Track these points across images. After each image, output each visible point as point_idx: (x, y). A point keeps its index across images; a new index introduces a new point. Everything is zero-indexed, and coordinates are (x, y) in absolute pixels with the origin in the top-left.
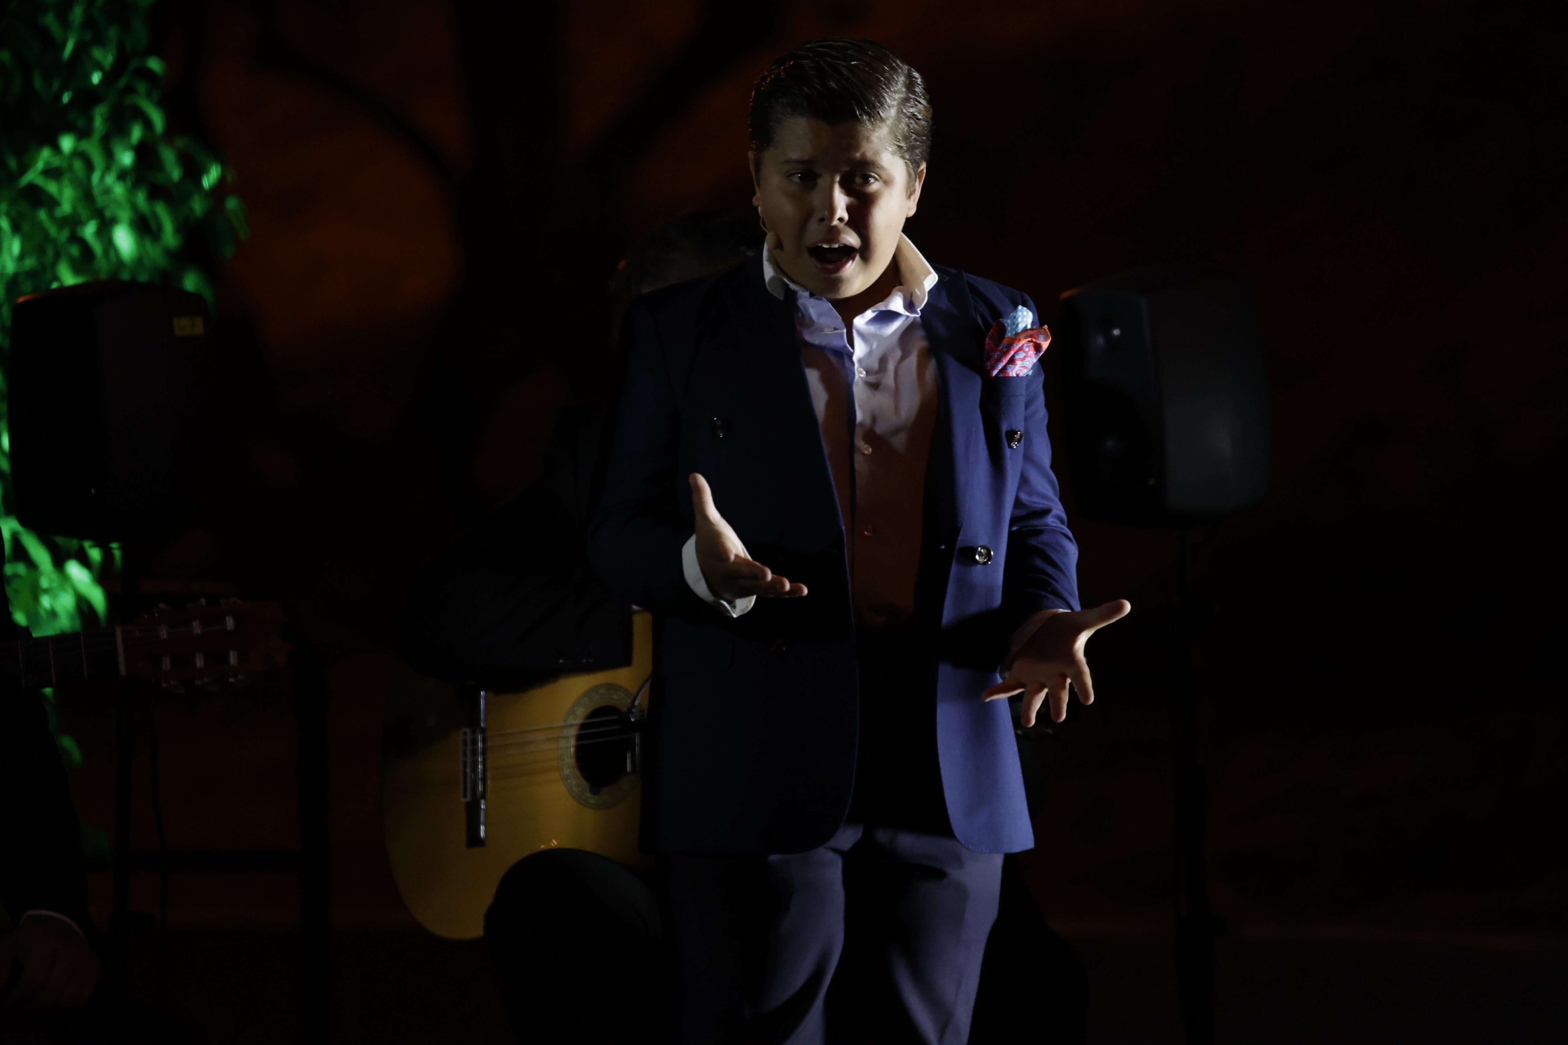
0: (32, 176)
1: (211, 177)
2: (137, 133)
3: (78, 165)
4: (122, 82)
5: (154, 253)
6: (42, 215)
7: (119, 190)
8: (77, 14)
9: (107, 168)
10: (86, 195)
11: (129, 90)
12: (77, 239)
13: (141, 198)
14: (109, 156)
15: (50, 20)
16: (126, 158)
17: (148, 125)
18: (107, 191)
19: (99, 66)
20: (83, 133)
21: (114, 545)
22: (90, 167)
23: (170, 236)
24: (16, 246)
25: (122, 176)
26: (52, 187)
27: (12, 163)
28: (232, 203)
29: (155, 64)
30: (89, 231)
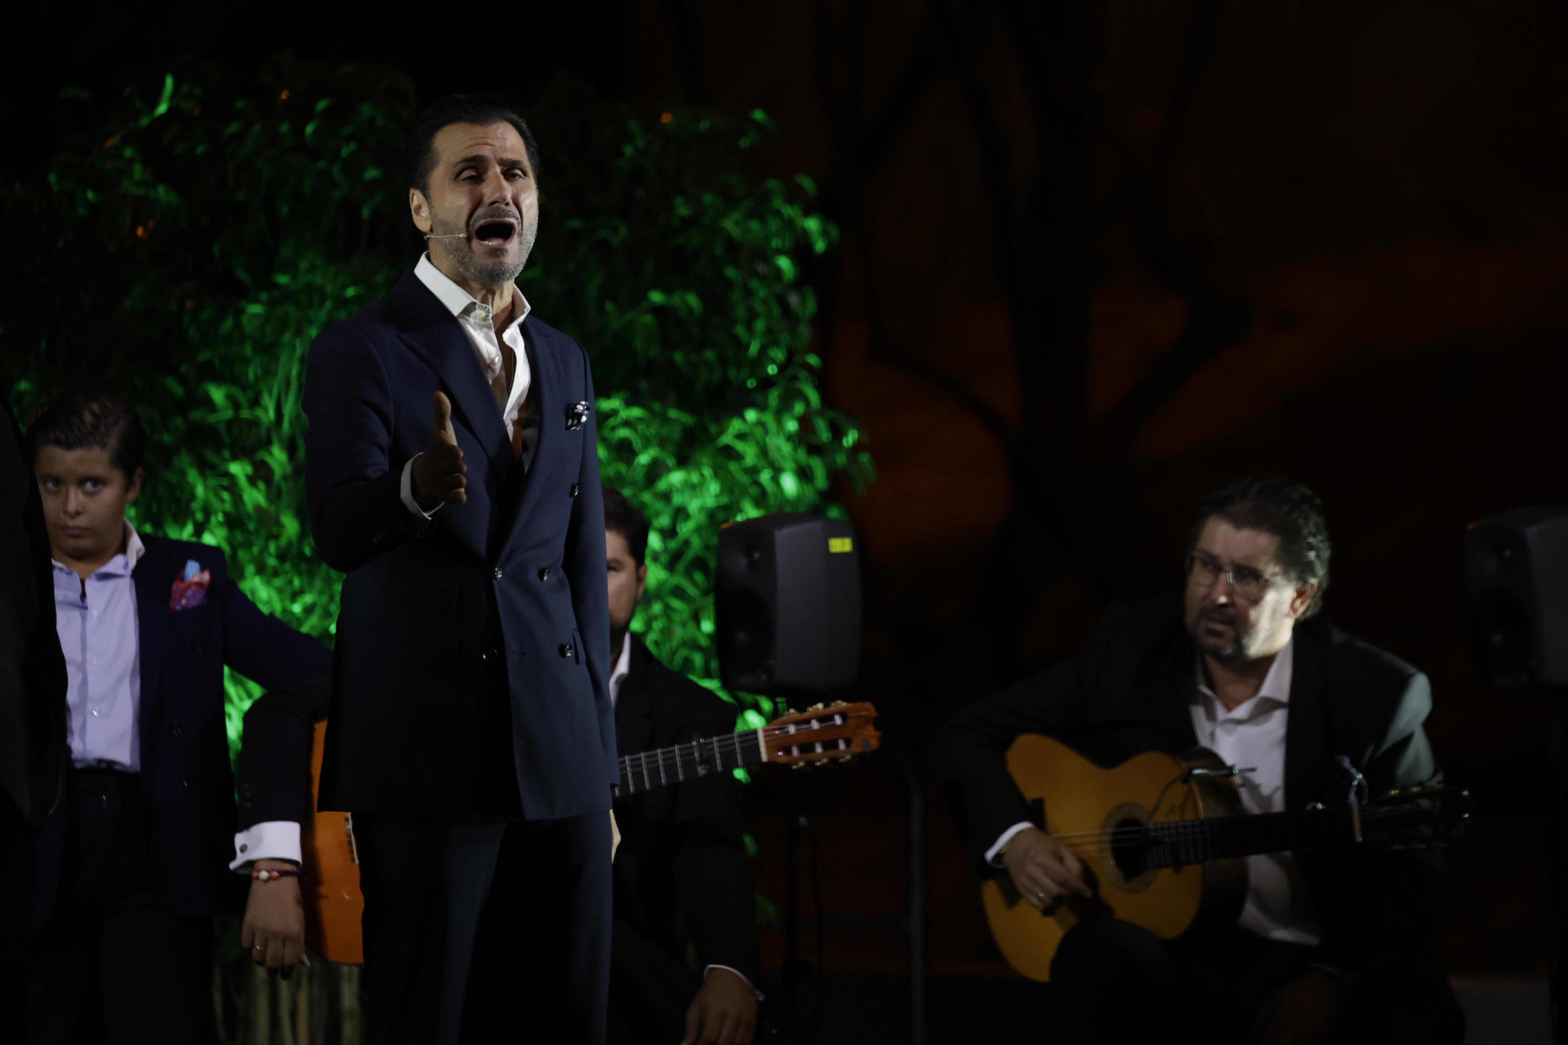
0: (727, 439)
1: (851, 438)
2: (799, 408)
3: (759, 431)
4: (790, 372)
5: (810, 494)
6: (733, 466)
7: (786, 448)
8: (760, 325)
9: (778, 433)
10: (764, 452)
11: (795, 378)
12: (757, 483)
13: (802, 455)
14: (780, 423)
15: (740, 330)
16: (792, 426)
17: (807, 401)
18: (779, 449)
19: (774, 362)
20: (762, 408)
21: (778, 700)
22: (766, 432)
23: (821, 480)
24: (714, 488)
25: (790, 438)
26: (739, 446)
27: (713, 429)
28: (864, 458)
29: (813, 360)
30: (765, 477)
